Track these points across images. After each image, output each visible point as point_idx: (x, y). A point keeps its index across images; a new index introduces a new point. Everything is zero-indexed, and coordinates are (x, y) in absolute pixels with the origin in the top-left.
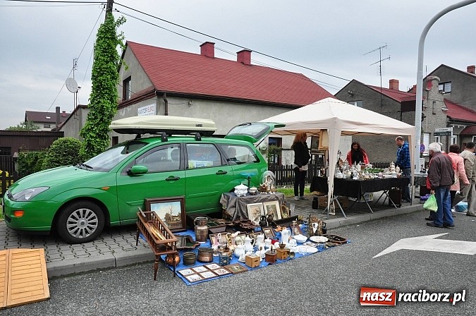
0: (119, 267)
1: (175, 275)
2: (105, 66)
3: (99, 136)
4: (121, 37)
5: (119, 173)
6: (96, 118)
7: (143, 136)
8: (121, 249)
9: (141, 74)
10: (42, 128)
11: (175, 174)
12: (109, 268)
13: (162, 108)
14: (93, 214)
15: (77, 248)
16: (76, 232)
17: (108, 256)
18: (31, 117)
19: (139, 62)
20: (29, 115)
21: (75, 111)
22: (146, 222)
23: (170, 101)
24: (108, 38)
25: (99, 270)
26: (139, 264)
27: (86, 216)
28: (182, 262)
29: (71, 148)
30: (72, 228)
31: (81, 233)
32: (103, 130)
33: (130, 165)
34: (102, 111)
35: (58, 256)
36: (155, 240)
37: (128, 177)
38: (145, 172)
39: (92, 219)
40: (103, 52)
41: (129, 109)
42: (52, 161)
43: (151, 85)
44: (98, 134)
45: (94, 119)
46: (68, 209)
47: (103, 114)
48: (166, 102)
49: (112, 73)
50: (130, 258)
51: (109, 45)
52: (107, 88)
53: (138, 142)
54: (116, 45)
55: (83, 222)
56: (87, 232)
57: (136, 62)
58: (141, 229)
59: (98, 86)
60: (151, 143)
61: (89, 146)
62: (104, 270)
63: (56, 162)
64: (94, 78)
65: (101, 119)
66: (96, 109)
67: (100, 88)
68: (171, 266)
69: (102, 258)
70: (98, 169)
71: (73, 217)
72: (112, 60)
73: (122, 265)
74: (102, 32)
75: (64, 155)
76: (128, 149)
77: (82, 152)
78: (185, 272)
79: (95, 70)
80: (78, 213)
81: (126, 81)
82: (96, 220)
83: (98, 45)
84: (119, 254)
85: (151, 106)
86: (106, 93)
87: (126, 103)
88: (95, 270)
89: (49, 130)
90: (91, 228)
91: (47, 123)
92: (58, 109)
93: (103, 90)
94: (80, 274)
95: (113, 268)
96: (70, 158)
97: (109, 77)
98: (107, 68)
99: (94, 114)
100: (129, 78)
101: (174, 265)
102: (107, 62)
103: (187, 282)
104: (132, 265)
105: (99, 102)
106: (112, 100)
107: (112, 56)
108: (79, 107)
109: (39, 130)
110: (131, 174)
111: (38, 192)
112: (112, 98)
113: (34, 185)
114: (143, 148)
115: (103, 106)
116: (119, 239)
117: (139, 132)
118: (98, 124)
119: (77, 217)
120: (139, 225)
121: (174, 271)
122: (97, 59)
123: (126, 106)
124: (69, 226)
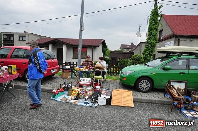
0: (157, 104)
1: (180, 112)
2: (153, 26)
3: (149, 54)
4: (160, 14)
5: (159, 69)
6: (149, 47)
7: (169, 54)
8: (158, 97)
9: (168, 28)
10: (126, 51)
11: (184, 71)
12: (153, 103)
13: (177, 42)
14: (148, 83)
15: (142, 94)
16: (142, 88)
17: (153, 99)
18: (123, 47)
19: (167, 23)
20: (122, 46)
21: (139, 44)
22: (170, 88)
23: (181, 39)
24: (155, 15)
25: (149, 103)
26: (165, 104)
27: (146, 83)
28: (184, 108)
29: (138, 58)
30: (141, 86)
31: (143, 89)
32: (151, 52)
33: (164, 66)
34: (151, 44)
35: (136, 95)
36: (174, 96)
37: (163, 70)
38: (170, 69)
39: (148, 84)
40: (153, 21)
41: (161, 43)
42: (131, 63)
43: (172, 33)
44: (149, 53)
45: (148, 47)
46: (140, 80)
47: (152, 45)
48: (179, 40)
49: (156, 29)
50: (162, 101)
51: (155, 18)
52: (153, 35)
53: (167, 57)
54: (158, 17)
55: (144, 85)
56: (145, 89)
57: (165, 23)
58: (167, 91)
59: (150, 35)
60: (174, 58)
61: (145, 58)
62: (151, 103)
63: (132, 63)
64: (149, 31)
65: (151, 48)
66: (149, 44)
67: (151, 35)
68: (179, 108)
69: (150, 99)
70: (151, 66)
71: (141, 83)
72: (156, 24)
73: (158, 103)
74: (153, 13)
75: (136, 61)
76: (163, 59)
77: (142, 60)
78: (185, 112)
79: (149, 28)
80: (143, 81)
81: (161, 32)
82: (149, 85)
83: (151, 18)
84: (157, 99)
85: (172, 41)
86: (153, 37)
87: (160, 41)
88: (149, 102)
89: (129, 51)
90: (147, 88)
91: (128, 49)
92: (132, 43)
93: (152, 36)
94: (143, 102)
95: (154, 103)
96: (138, 62)
97: (155, 30)
98: (154, 27)
99: (148, 46)
100: (162, 30)
101: (180, 108)
102: (154, 25)
103: (186, 116)
104: (162, 104)
105: (150, 41)
106: (155, 40)
107: (156, 22)
108: (141, 43)
109: (125, 51)
110: (164, 69)
111: (131, 72)
112: (155, 39)
113: (129, 70)
114: (170, 59)
115: (152, 42)
116: (157, 94)
117: (167, 53)
118: (149, 49)
119: (143, 83)
120: (166, 89)
121: (180, 111)
122: (150, 24)
123: (160, 42)
124: (140, 85)
